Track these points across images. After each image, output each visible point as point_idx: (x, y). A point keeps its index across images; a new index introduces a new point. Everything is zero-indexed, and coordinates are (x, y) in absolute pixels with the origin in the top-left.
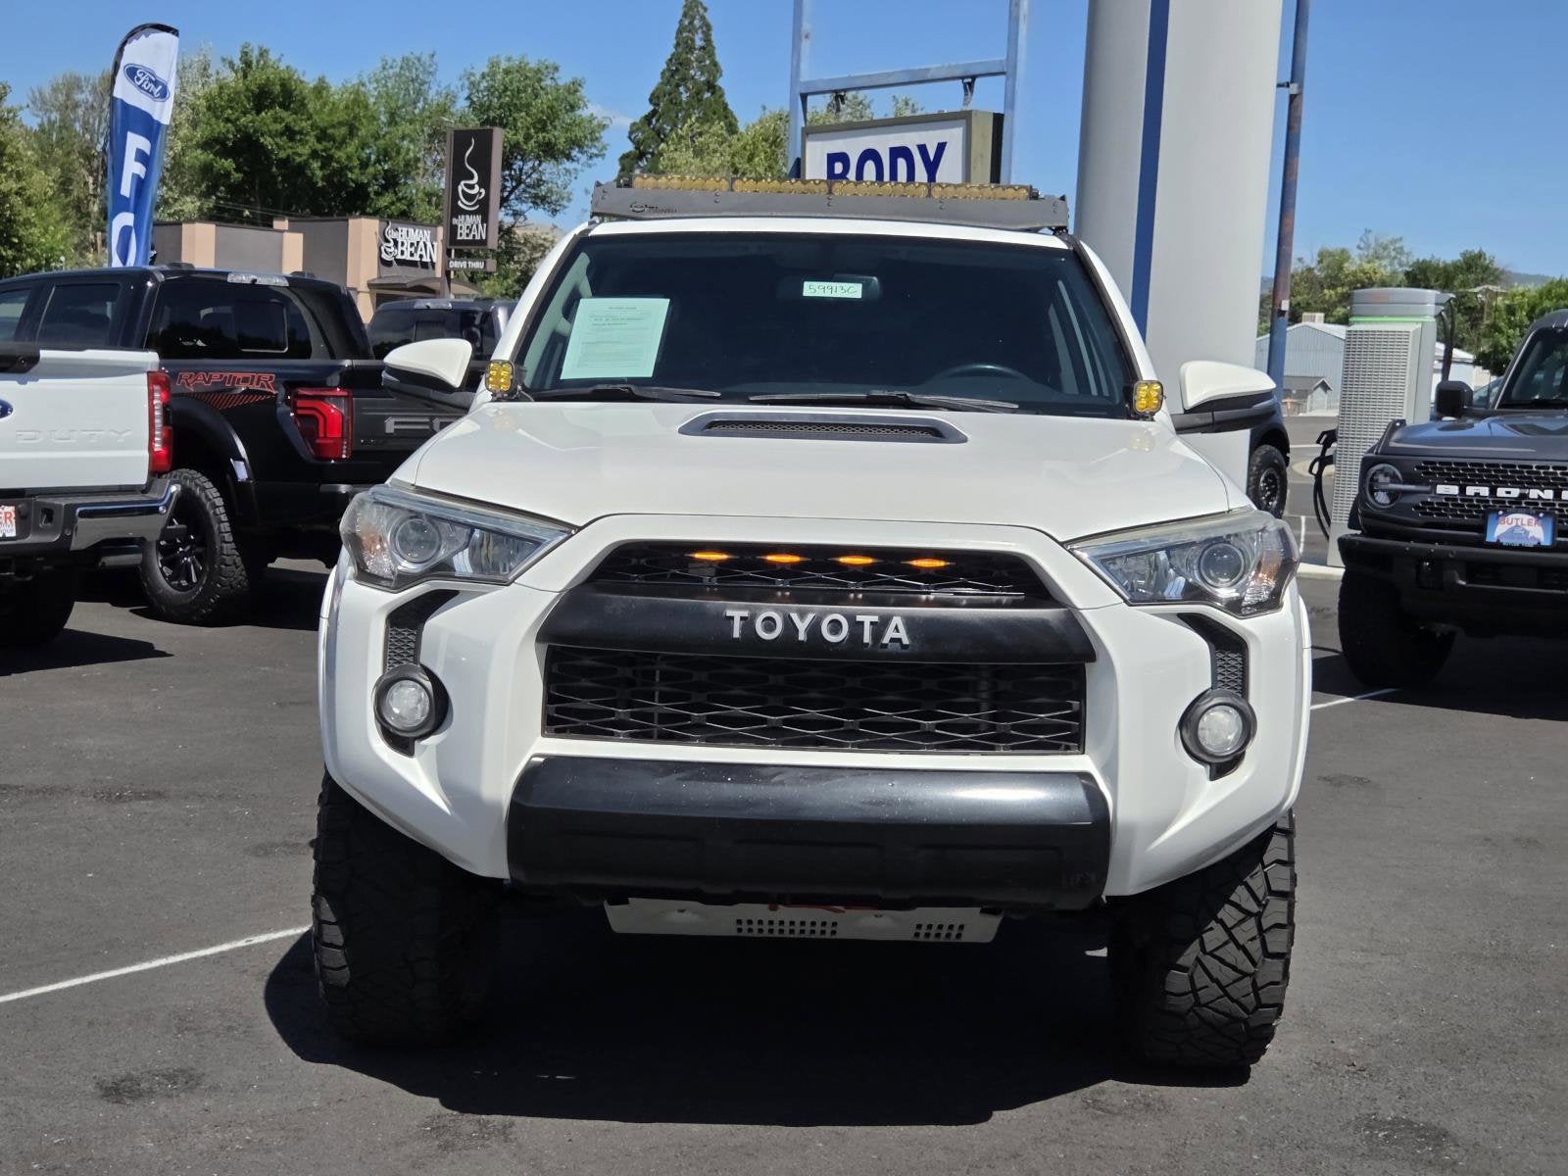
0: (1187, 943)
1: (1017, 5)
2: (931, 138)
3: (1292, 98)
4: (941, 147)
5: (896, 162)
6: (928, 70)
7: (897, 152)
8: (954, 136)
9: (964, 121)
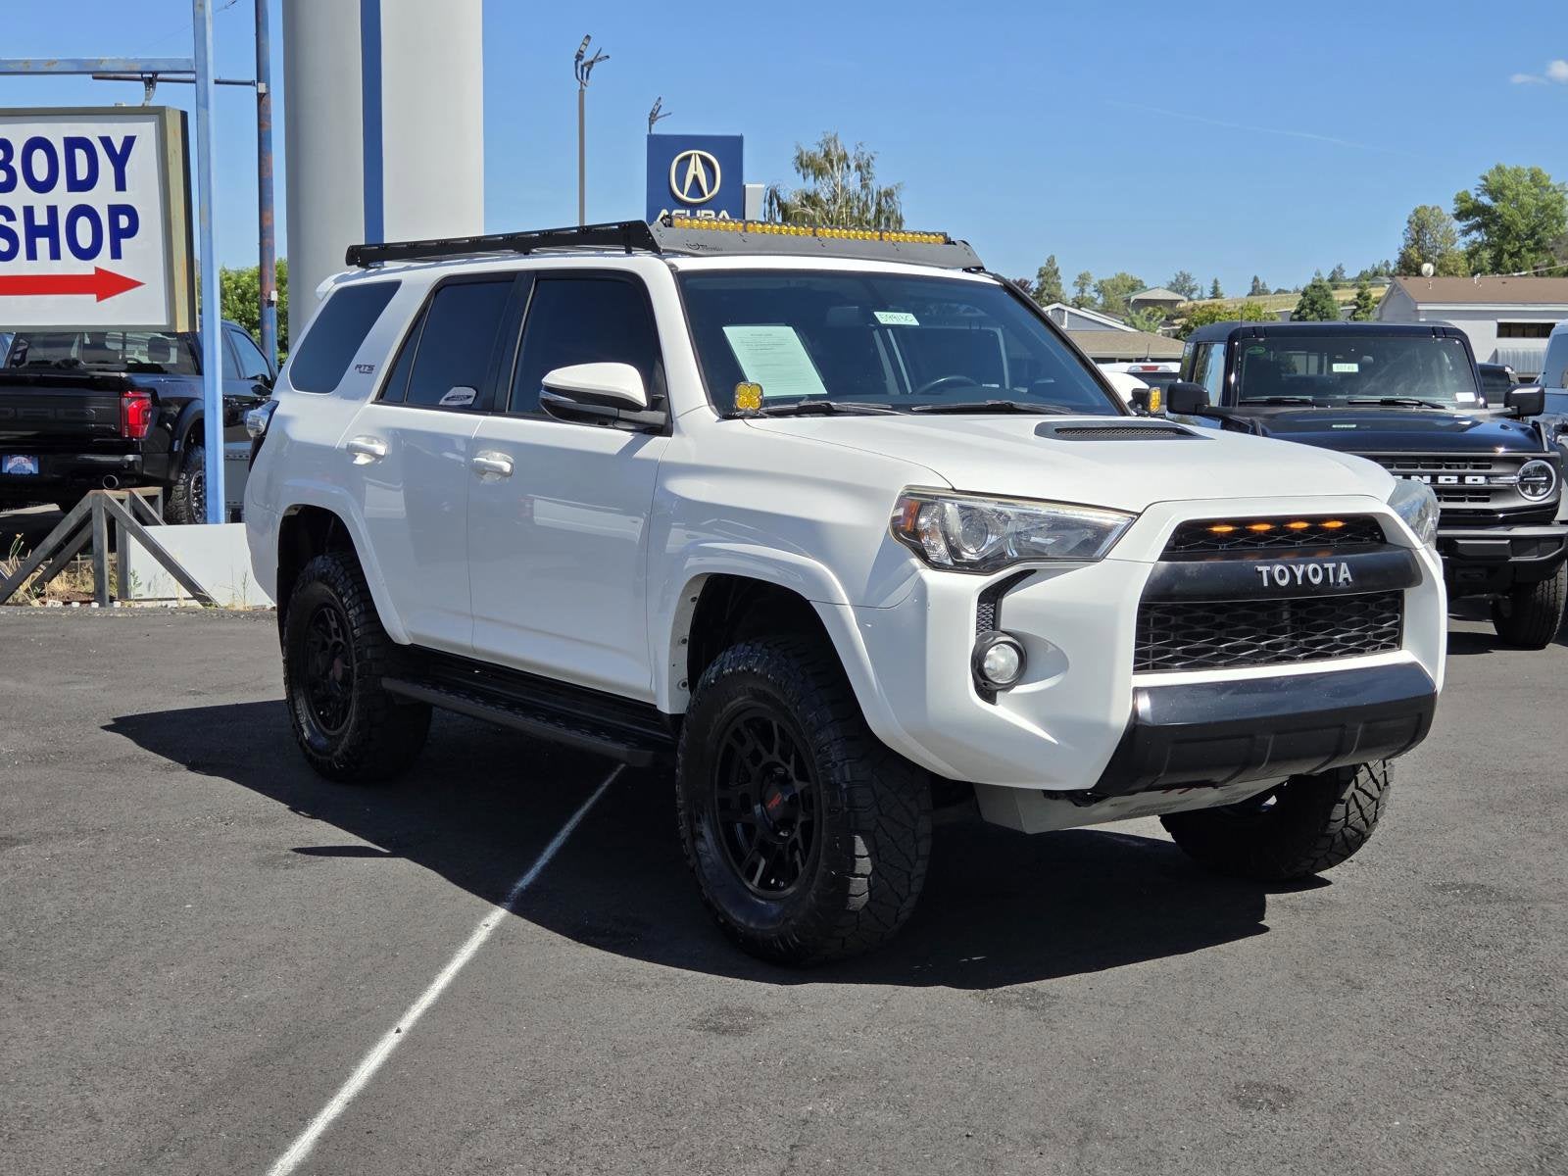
0: (1349, 783)
1: (202, 6)
2: (117, 132)
3: (261, 97)
4: (129, 142)
5: (74, 153)
6: (102, 61)
7: (72, 144)
8: (145, 132)
9: (156, 117)
